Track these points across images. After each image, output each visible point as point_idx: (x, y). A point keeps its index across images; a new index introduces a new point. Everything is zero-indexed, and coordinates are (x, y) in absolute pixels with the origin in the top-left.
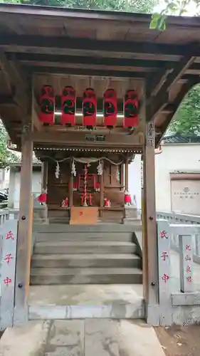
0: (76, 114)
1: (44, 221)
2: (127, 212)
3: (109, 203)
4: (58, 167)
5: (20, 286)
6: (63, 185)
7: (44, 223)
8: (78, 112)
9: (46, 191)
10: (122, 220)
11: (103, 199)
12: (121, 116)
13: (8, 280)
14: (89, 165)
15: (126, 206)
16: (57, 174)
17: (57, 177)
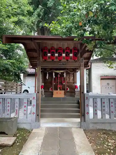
0: (56, 55)
1: (43, 96)
2: (76, 93)
3: (69, 89)
4: (48, 75)
5: (38, 115)
6: (49, 82)
7: (43, 97)
8: (56, 54)
9: (43, 84)
10: (74, 96)
11: (66, 87)
12: (71, 55)
13: (34, 113)
14: (60, 74)
15: (76, 90)
16: (47, 77)
17: (47, 78)
